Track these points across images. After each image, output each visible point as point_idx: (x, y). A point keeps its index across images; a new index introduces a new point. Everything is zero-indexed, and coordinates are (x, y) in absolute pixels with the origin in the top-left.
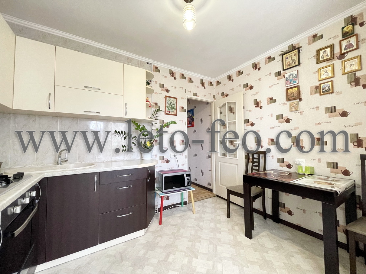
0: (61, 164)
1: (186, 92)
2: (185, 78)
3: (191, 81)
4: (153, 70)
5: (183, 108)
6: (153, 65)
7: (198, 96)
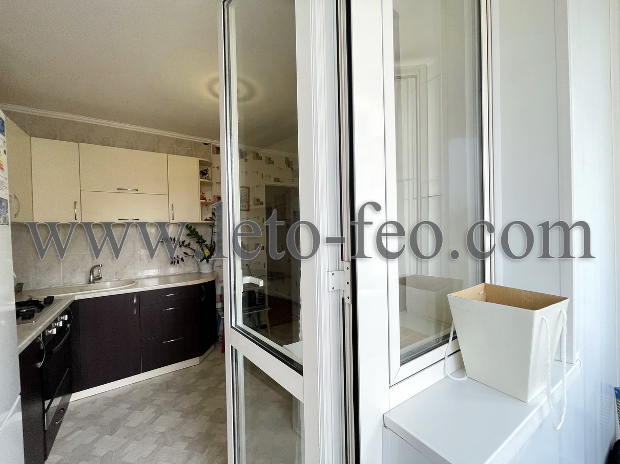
0: (93, 283)
1: (262, 178)
2: (261, 158)
3: (270, 161)
4: (213, 151)
5: (258, 200)
6: (213, 146)
7: (282, 182)
